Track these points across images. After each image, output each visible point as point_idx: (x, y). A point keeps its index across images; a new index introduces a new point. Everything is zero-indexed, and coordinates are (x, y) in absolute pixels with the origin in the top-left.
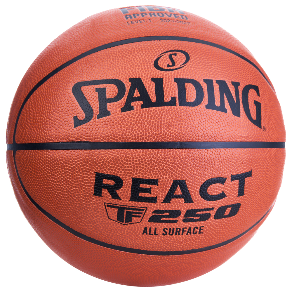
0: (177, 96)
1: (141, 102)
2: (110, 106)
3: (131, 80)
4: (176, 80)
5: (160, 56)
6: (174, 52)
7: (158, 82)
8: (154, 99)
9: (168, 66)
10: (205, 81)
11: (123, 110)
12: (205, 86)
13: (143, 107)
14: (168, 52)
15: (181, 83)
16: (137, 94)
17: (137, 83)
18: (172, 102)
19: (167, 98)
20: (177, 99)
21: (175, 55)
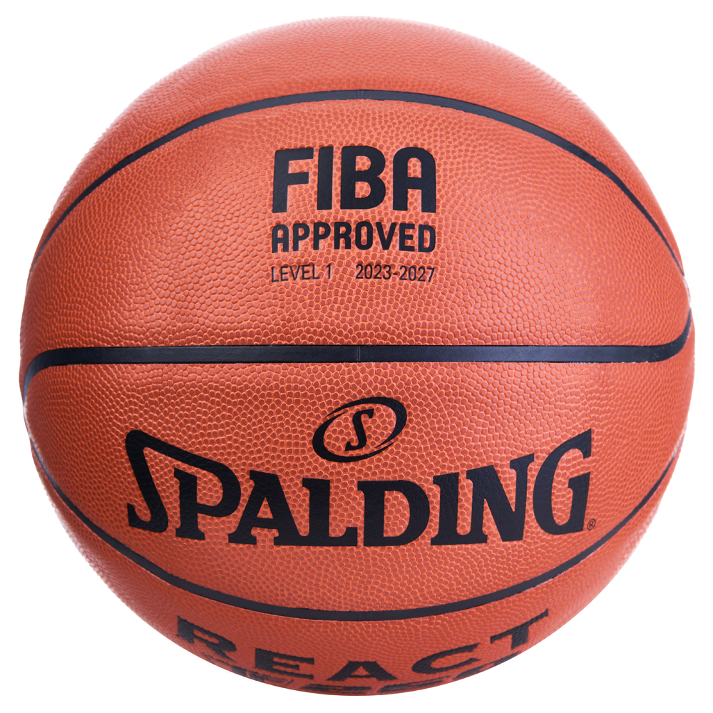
0: (360, 524)
1: (275, 533)
2: (204, 521)
3: (254, 475)
4: (363, 486)
5: (332, 416)
6: (367, 406)
7: (319, 491)
8: (303, 528)
9: (349, 447)
10: (437, 480)
11: (233, 538)
12: (434, 494)
13: (278, 542)
14: (351, 404)
15: (374, 492)
16: (265, 512)
17: (267, 485)
18: (349, 538)
19: (336, 530)
20: (361, 533)
21: (370, 413)
